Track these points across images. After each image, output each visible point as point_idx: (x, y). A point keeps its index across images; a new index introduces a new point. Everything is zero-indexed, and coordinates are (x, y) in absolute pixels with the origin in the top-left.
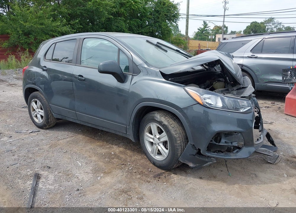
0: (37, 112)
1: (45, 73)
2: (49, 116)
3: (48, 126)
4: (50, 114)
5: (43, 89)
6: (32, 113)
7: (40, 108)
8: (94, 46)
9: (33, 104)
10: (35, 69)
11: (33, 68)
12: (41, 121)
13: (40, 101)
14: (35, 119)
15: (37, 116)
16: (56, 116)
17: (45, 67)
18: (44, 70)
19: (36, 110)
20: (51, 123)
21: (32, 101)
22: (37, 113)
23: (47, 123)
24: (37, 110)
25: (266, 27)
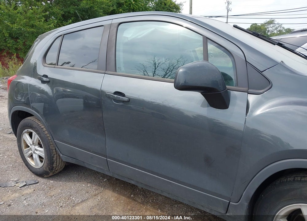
0: (33, 150)
1: (45, 87)
2: (54, 159)
3: (51, 174)
4: (55, 156)
5: (42, 113)
6: (25, 150)
7: (37, 143)
8: (139, 37)
9: (26, 137)
10: (27, 80)
11: (23, 78)
12: (40, 165)
13: (38, 134)
14: (29, 160)
15: (32, 156)
16: (65, 158)
17: (46, 76)
18: (43, 82)
19: (30, 146)
20: (56, 169)
21: (24, 132)
22: (32, 152)
23: (49, 169)
24: (33, 147)
25: (266, 29)
